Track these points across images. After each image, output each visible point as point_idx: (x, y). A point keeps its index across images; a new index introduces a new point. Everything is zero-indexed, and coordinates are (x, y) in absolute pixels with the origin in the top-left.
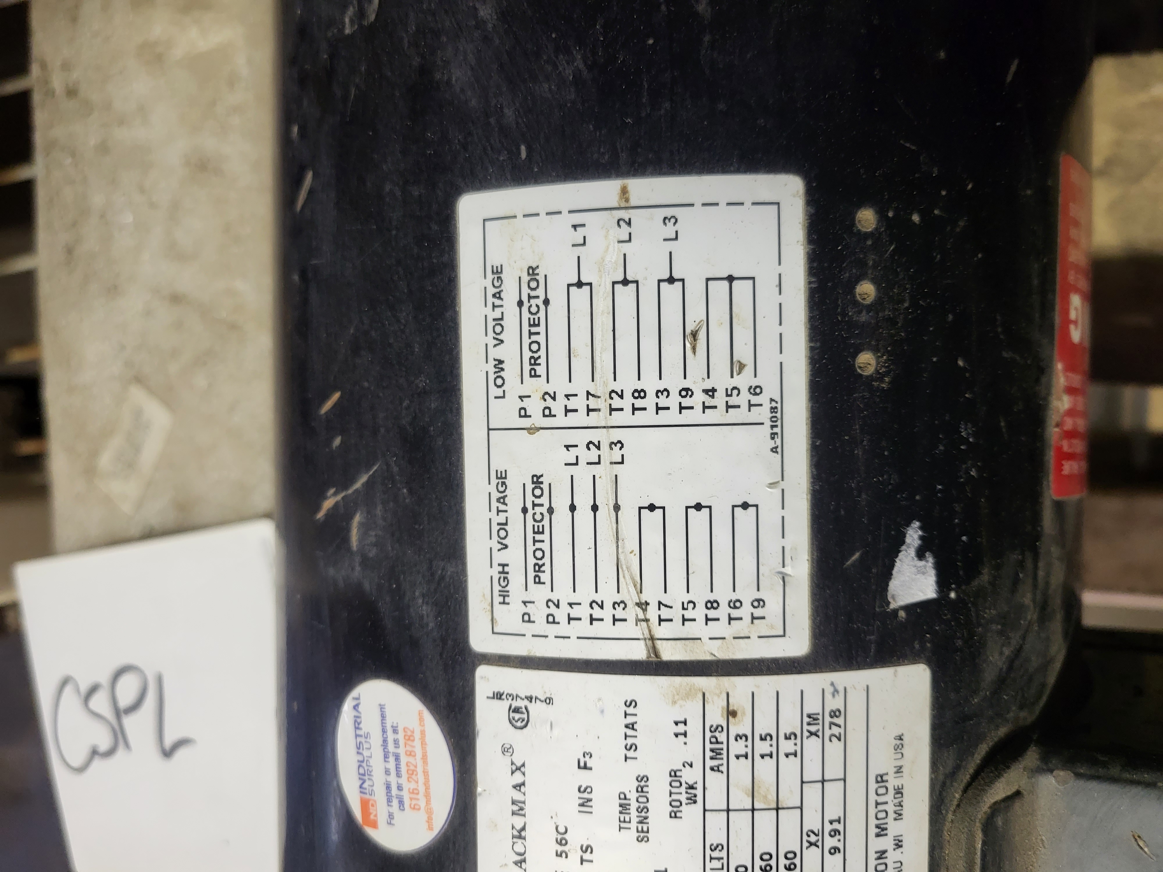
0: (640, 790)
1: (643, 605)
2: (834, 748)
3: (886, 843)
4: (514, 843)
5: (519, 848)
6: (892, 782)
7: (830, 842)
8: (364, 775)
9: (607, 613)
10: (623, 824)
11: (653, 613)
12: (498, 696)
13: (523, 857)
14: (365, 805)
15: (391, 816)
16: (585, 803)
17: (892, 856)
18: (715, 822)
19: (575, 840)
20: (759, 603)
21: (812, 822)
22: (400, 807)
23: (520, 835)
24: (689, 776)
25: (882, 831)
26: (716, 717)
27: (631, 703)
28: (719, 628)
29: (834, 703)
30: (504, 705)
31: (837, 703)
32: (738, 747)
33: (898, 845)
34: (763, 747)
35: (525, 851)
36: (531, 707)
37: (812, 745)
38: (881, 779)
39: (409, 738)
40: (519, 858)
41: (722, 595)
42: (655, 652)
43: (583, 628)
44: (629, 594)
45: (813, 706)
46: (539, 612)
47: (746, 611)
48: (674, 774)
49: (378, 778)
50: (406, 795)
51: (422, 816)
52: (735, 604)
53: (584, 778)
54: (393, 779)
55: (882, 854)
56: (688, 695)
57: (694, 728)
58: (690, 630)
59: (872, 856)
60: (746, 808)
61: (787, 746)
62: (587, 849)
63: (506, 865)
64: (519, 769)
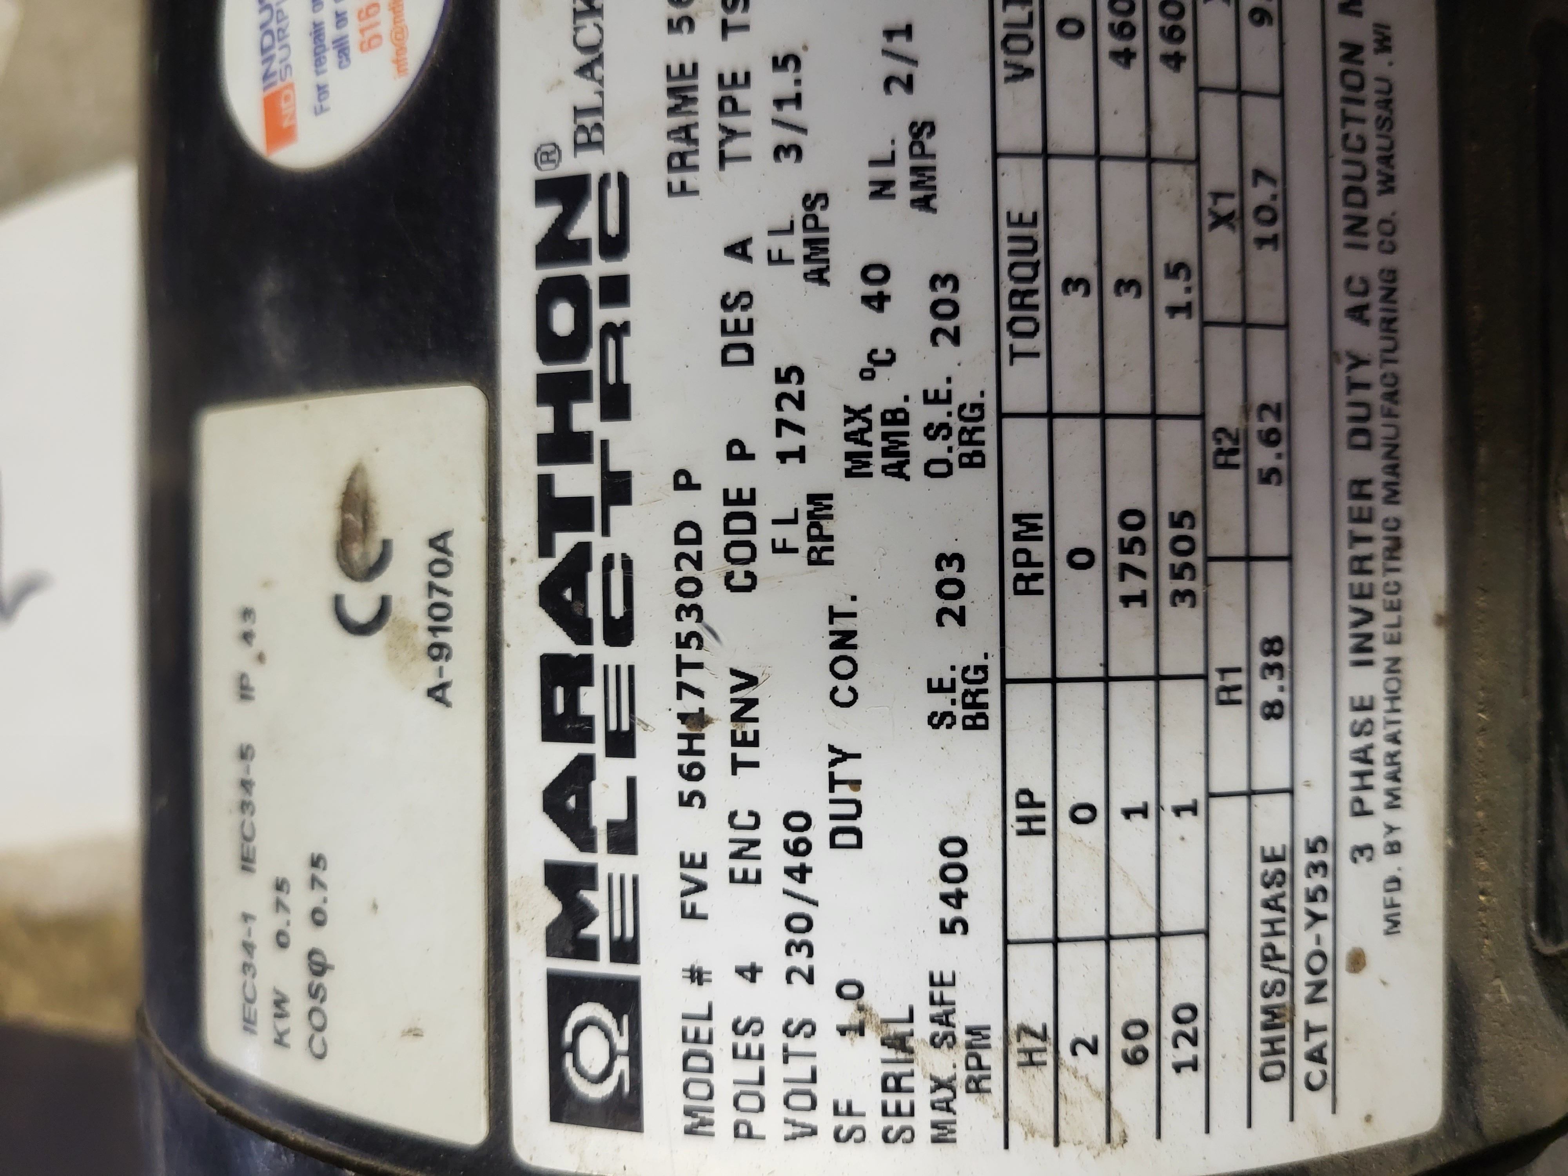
3: (1361, 30)
4: (576, 29)
5: (588, 35)
8: (271, 40)
13: (596, 55)
14: (273, 108)
15: (322, 90)
17: (1373, 64)
22: (340, 63)
33: (1384, 44)
35: (601, 41)
40: (585, 58)
49: (298, 24)
50: (352, 29)
51: (387, 49)
55: (1353, 51)
59: (1336, 53)
63: (560, 82)
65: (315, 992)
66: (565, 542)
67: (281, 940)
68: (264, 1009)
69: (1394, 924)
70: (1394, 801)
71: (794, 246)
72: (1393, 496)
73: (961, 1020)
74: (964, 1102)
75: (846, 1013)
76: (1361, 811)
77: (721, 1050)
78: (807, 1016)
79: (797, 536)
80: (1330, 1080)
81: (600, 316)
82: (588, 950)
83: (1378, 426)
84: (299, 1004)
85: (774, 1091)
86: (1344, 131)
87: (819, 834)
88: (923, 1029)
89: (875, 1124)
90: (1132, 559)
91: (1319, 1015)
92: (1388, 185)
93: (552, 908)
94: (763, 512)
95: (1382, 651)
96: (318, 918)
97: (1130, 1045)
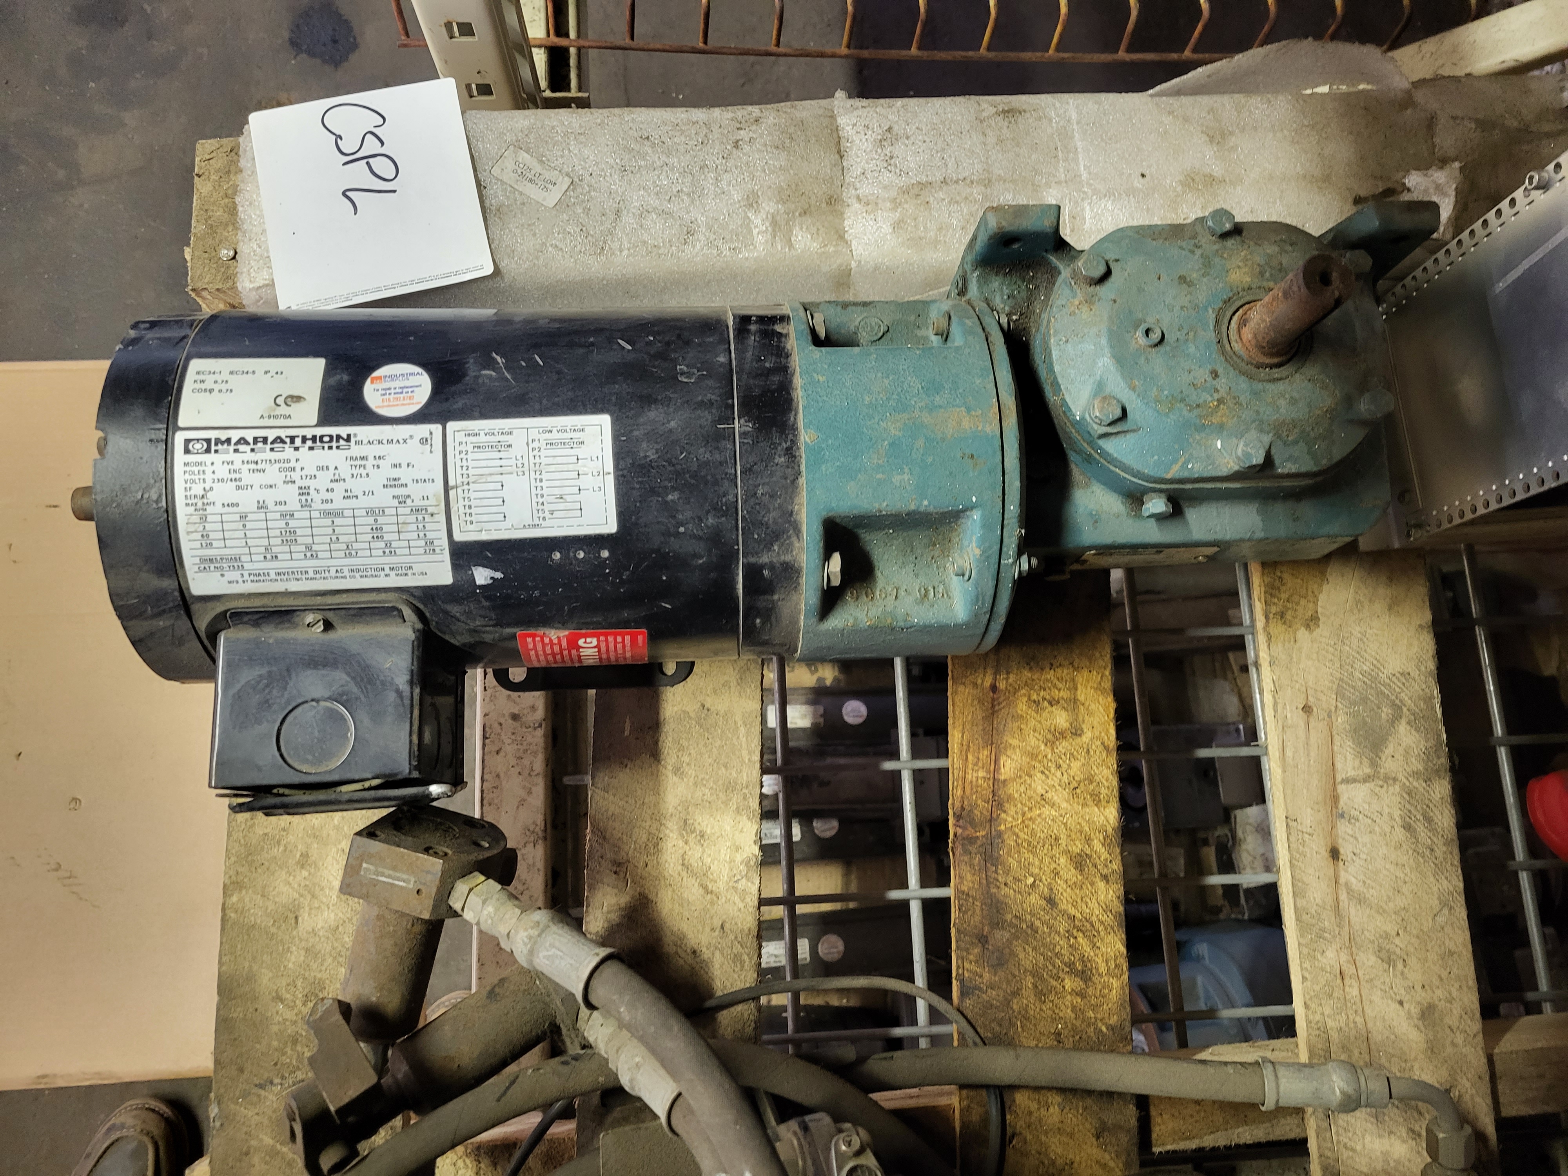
0: (402, 485)
1: (468, 484)
2: (422, 551)
3: (387, 571)
4: (377, 440)
5: (375, 441)
6: (409, 572)
7: (387, 551)
8: (392, 378)
9: (465, 471)
10: (389, 479)
11: (466, 487)
12: (431, 433)
13: (372, 443)
14: (379, 378)
15: (377, 389)
16: (395, 466)
17: (382, 574)
18: (393, 511)
19: (381, 462)
20: (472, 523)
21: (394, 544)
22: (381, 394)
23: (380, 442)
24: (409, 501)
25: (392, 569)
26: (430, 510)
27: (433, 481)
28: (462, 510)
29: (437, 550)
30: (428, 435)
31: (438, 551)
32: (420, 518)
33: (387, 576)
34: (421, 526)
35: (374, 444)
36: (428, 446)
37: (423, 543)
38: (411, 568)
39: (410, 398)
40: (371, 441)
41: (473, 511)
42: (452, 488)
43: (459, 464)
44: (471, 479)
45: (436, 543)
46: (463, 448)
47: (468, 518)
48: (409, 496)
49: (392, 384)
50: (387, 397)
51: (380, 404)
52: (471, 515)
53: (404, 465)
54: (393, 391)
55: (383, 569)
56: (438, 500)
57: (426, 502)
58: (461, 500)
59: (382, 566)
60: (398, 521)
61: (421, 535)
62: (378, 467)
63: (368, 437)
64: (405, 441)
65: (205, 390)
66: (288, 440)
67: (216, 382)
68: (201, 377)
69: (230, 582)
70: (252, 581)
71: (337, 477)
72: (307, 579)
73: (208, 507)
74: (193, 508)
75: (207, 488)
76: (250, 575)
77: (199, 468)
78: (206, 482)
79: (288, 479)
80: (200, 571)
81: (326, 446)
82: (216, 444)
83: (318, 576)
84: (203, 386)
85: (193, 477)
86: (368, 568)
87: (238, 483)
88: (205, 501)
89: (188, 494)
90: (288, 533)
91: (212, 568)
92: (362, 577)
93: (223, 439)
94: (292, 473)
95: (279, 578)
96: (220, 391)
97: (205, 535)
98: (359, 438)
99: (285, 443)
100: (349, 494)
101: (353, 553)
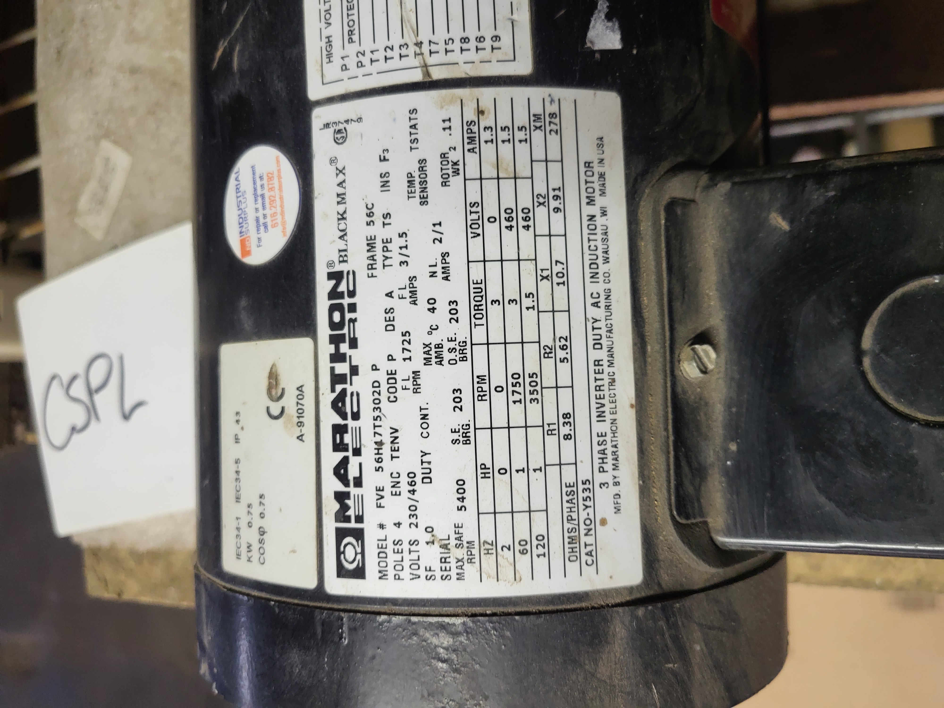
0: (421, 169)
1: (419, 44)
2: (553, 139)
3: (595, 210)
4: (339, 224)
5: (342, 227)
6: (597, 169)
7: (554, 204)
8: (242, 220)
9: (396, 53)
10: (410, 195)
11: (425, 48)
12: (327, 126)
13: (345, 233)
14: (243, 243)
15: (259, 239)
16: (385, 184)
17: (600, 221)
18: (473, 187)
19: (378, 212)
20: (497, 38)
21: (540, 188)
22: (265, 230)
23: (342, 217)
24: (454, 156)
25: (591, 202)
26: (470, 115)
27: (414, 111)
28: (471, 55)
29: (552, 108)
30: (331, 131)
31: (554, 108)
32: (486, 135)
33: (604, 213)
34: (503, 135)
35: (346, 228)
36: (348, 127)
37: (538, 136)
38: (588, 164)
39: (270, 179)
40: (342, 233)
41: (472, 33)
42: (427, 74)
43: (381, 65)
44: (410, 39)
45: (537, 109)
46: (351, 62)
47: (488, 44)
48: (443, 156)
49: (251, 216)
50: (269, 220)
51: (280, 228)
52: (480, 39)
53: (384, 167)
54: (260, 214)
55: (592, 217)
56: (451, 101)
57: (456, 124)
58: (451, 57)
59: (585, 219)
60: (493, 177)
61: (520, 135)
62: (387, 215)
63: (334, 241)
64: (341, 172)
65: (261, 541)
66: (339, 388)
67: (250, 525)
68: (244, 550)
69: (618, 510)
70: (616, 467)
71: (406, 293)
72: (611, 364)
73: (465, 539)
74: (467, 566)
75: (428, 537)
76: (602, 470)
77: (389, 551)
78: (416, 539)
79: (409, 384)
80: (595, 562)
81: (348, 316)
82: (347, 519)
83: (604, 342)
84: (255, 546)
85: (406, 564)
86: (589, 245)
87: (418, 479)
88: (453, 542)
89: (438, 574)
90: (517, 389)
91: (590, 540)
92: (606, 260)
93: (336, 506)
94: (398, 377)
95: (608, 417)
96: (262, 516)
97: (522, 548)
98: (335, 258)
99: (344, 392)
100: (439, 269)
101: (558, 268)
